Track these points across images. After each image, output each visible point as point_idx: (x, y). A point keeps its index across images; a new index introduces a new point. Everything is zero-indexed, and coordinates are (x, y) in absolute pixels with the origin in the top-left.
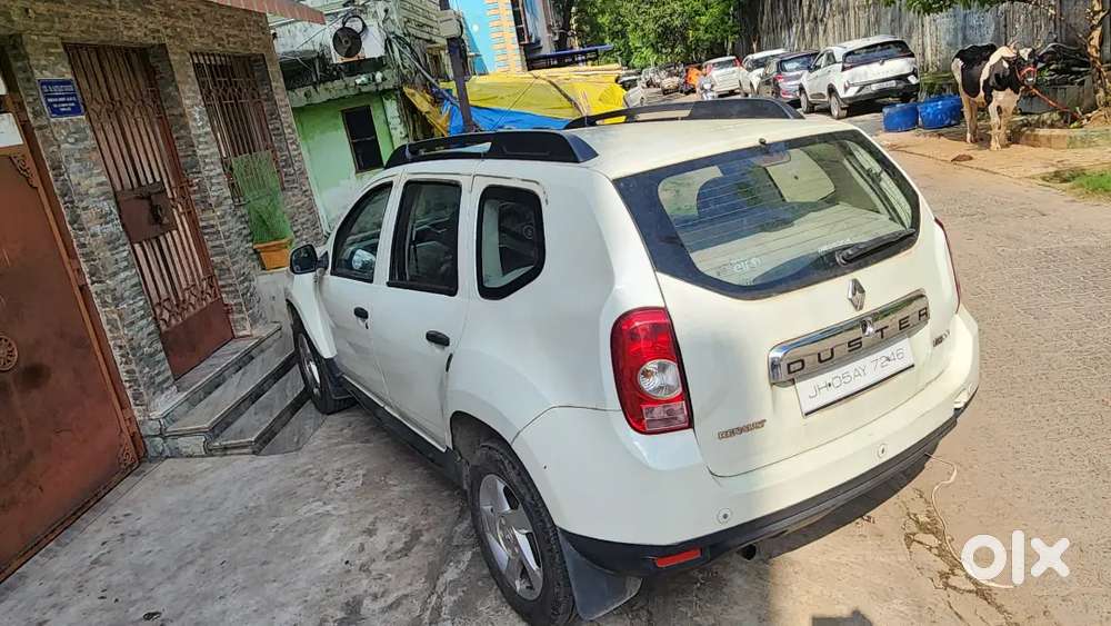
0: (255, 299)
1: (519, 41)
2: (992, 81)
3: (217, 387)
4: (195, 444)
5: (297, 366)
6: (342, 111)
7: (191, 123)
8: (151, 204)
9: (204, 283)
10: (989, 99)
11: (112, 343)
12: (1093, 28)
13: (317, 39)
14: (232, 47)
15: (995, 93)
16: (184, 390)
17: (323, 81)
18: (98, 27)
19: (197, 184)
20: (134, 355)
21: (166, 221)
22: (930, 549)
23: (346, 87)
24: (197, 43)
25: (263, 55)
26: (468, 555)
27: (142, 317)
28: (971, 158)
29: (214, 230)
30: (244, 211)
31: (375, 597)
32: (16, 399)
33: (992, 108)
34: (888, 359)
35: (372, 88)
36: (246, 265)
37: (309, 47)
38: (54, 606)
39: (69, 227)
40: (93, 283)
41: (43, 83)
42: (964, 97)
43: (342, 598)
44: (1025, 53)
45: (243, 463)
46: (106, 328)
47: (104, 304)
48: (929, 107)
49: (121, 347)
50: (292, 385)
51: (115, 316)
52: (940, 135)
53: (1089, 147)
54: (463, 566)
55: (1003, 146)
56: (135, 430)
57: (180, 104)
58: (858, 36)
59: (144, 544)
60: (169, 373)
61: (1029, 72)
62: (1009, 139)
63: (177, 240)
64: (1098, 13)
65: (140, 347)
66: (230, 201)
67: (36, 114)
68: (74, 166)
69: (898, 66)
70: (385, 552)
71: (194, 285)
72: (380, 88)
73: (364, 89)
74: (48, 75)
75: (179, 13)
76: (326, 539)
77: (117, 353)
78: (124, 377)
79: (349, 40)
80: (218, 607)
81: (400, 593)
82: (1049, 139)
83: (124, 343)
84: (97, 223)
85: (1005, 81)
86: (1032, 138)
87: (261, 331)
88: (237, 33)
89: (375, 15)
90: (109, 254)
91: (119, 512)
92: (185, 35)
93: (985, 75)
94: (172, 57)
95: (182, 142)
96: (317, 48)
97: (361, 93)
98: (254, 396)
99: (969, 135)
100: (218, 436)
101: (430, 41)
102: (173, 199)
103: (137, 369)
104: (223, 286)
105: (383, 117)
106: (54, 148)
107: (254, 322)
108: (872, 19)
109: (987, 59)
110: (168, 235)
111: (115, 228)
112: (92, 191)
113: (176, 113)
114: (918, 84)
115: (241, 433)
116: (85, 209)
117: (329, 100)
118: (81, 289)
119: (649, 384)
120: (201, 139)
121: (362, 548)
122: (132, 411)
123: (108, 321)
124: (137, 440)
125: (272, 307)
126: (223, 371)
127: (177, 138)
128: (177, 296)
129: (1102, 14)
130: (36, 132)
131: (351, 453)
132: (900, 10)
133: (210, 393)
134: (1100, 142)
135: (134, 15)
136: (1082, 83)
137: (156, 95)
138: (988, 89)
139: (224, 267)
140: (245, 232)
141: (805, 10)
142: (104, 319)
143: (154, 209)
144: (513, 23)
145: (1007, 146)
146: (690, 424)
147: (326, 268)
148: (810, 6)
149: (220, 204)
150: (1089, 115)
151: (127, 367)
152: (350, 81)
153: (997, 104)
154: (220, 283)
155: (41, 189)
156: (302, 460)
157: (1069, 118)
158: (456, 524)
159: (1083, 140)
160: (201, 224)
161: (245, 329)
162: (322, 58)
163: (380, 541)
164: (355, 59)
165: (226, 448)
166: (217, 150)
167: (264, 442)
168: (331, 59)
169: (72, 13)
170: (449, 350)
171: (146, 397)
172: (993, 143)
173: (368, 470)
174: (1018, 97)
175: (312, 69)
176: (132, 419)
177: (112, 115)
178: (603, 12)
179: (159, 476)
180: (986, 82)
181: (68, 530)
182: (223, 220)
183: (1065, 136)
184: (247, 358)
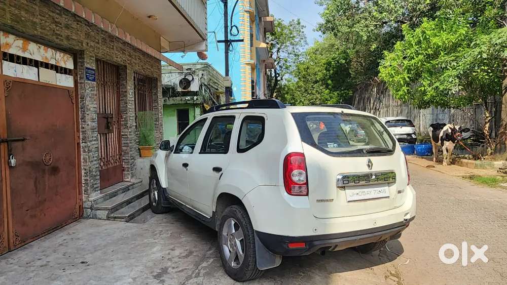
0: (135, 167)
1: (252, 97)
2: (444, 137)
3: (115, 196)
4: (103, 214)
5: (148, 196)
6: (177, 109)
7: (128, 95)
8: (107, 121)
9: (118, 156)
10: (442, 144)
11: (82, 167)
12: (486, 123)
13: (173, 81)
14: (148, 73)
15: (445, 142)
16: (102, 194)
17: (172, 96)
18: (107, 54)
19: (125, 118)
20: (90, 174)
21: (111, 128)
22: (394, 281)
23: (181, 100)
24: (137, 68)
25: (157, 78)
26: (212, 260)
27: (96, 160)
28: (434, 167)
29: (126, 137)
30: (138, 133)
31: (174, 268)
32: (47, 175)
33: (444, 148)
34: (380, 192)
35: (191, 102)
36: (134, 153)
37: (169, 84)
38: (44, 255)
39: (80, 121)
40: (82, 143)
41: (87, 68)
42: (433, 143)
43: (160, 266)
44: (457, 127)
45: (122, 224)
46: (82, 160)
47: (84, 151)
48: (419, 147)
49: (85, 170)
50: (145, 201)
51: (87, 157)
52: (422, 158)
53: (483, 169)
54: (209, 263)
55: (448, 165)
56: (81, 204)
57: (126, 88)
58: (393, 116)
59: (81, 242)
60: (99, 185)
61: (459, 135)
62: (451, 163)
63: (112, 136)
64: (488, 117)
65: (92, 172)
66: (134, 127)
67: (81, 78)
68: (88, 99)
69: (408, 130)
70: (178, 256)
71: (114, 156)
72: (195, 103)
73: (188, 102)
74: (88, 66)
75: (133, 57)
76: (155, 249)
77: (83, 172)
78: (83, 182)
79: (186, 83)
80: (112, 263)
81: (184, 268)
82: (467, 164)
83: (87, 168)
84: (91, 121)
85: (449, 137)
86: (460, 162)
87: (133, 180)
88: (150, 68)
89: (198, 75)
90: (91, 133)
91: (71, 232)
92: (134, 64)
93: (441, 134)
94: (128, 71)
95: (123, 101)
96: (172, 85)
97: (187, 103)
98: (128, 202)
99: (434, 159)
100: (113, 212)
101: (217, 89)
102: (115, 122)
103: (89, 180)
104: (124, 160)
105: (193, 114)
106: (83, 91)
107: (132, 177)
108: (399, 112)
109: (442, 128)
110: (110, 134)
111: (95, 124)
112: (91, 109)
113: (124, 90)
114: (416, 139)
115: (122, 213)
116: (88, 114)
117: (173, 104)
118: (78, 144)
119: (295, 179)
120: (130, 102)
121: (169, 254)
122: (82, 196)
123: (84, 159)
124: (81, 208)
125: (140, 172)
126: (118, 190)
127: (122, 100)
128: (107, 158)
129: (489, 118)
130: (79, 84)
131: (166, 226)
132: (411, 109)
133: (111, 198)
134: (488, 167)
135: (119, 53)
136: (483, 146)
137: (118, 83)
138: (442, 140)
139: (126, 152)
140: (137, 141)
141: (372, 105)
142: (82, 157)
143: (108, 123)
144: (251, 89)
145: (450, 165)
146: (307, 195)
147: (172, 151)
148: (374, 103)
149: (131, 127)
150: (484, 157)
151: (86, 178)
152: (183, 98)
153: (446, 147)
154: (123, 158)
155: (75, 105)
156: (146, 226)
157: (476, 158)
158: (207, 251)
159: (481, 166)
160: (122, 134)
161: (128, 178)
162: (173, 88)
163: (177, 252)
164: (186, 90)
165: (115, 218)
166: (134, 107)
167: (131, 218)
168: (177, 89)
169: (101, 48)
170: (221, 173)
171: (89, 192)
172: (444, 163)
173: (173, 232)
174: (454, 145)
175: (168, 92)
176: (81, 200)
177: (103, 86)
178: (287, 93)
179: (87, 223)
180: (442, 137)
181: (50, 235)
182: (131, 134)
183: (473, 163)
184: (127, 189)
